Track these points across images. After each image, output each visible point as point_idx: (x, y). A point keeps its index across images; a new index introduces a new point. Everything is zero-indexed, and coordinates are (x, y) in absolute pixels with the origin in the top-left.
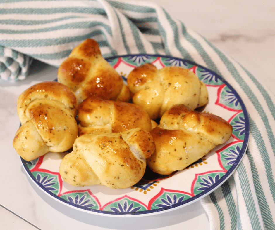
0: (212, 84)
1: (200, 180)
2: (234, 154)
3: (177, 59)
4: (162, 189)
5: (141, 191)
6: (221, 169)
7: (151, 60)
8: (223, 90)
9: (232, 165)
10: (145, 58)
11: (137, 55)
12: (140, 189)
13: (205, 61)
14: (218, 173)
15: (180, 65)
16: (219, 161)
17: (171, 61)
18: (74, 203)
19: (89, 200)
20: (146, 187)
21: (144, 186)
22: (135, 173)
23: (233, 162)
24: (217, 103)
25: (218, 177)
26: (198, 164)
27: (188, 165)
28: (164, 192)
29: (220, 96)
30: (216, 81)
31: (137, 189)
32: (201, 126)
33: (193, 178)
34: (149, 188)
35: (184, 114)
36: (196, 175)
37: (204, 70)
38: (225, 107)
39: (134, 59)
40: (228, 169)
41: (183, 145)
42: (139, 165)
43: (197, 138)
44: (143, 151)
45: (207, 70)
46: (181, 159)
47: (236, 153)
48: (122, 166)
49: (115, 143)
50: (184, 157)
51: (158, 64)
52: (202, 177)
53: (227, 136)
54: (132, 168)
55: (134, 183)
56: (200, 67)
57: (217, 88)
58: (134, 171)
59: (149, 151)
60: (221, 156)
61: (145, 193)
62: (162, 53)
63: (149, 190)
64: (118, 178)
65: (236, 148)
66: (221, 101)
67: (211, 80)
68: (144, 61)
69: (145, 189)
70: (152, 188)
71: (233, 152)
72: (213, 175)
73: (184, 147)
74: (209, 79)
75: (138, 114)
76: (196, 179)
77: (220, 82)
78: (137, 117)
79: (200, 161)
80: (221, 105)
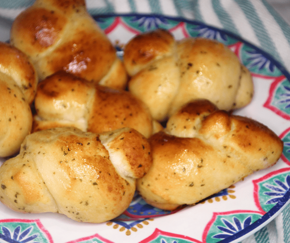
0: (263, 73)
1: (219, 223)
2: (281, 188)
3: (211, 28)
4: (157, 231)
5: (121, 230)
6: (256, 209)
7: (169, 26)
8: (280, 85)
9: (274, 204)
10: (159, 22)
11: (147, 16)
12: (120, 227)
13: (258, 36)
14: (250, 215)
15: (215, 37)
16: (256, 196)
17: (202, 31)
18: (12, 238)
19: (36, 236)
20: (132, 225)
21: (128, 223)
22: (115, 199)
23: (277, 200)
24: (267, 105)
25: (249, 220)
26: (221, 197)
27: (204, 197)
28: (159, 235)
29: (274, 94)
30: (271, 69)
31: (115, 227)
32: (230, 136)
33: (209, 218)
34: (135, 226)
35: (206, 114)
36: (215, 214)
37: (253, 50)
38: (279, 113)
39: (140, 21)
40: (267, 210)
41: (198, 162)
42: (122, 187)
43: (222, 154)
44: (132, 164)
45: (258, 50)
46: (191, 185)
47: (284, 187)
48: (95, 184)
49: (86, 147)
50: (197, 184)
51: (178, 34)
52: (223, 218)
53: (272, 157)
54: (110, 189)
55: (113, 216)
56: (248, 44)
57: (269, 82)
58: (112, 195)
59: (140, 166)
60: (259, 188)
61: (128, 234)
62: (188, 16)
63: (135, 230)
64: (87, 204)
65: (286, 178)
66: (275, 103)
67: (262, 67)
68: (157, 26)
69: (128, 227)
70: (141, 227)
71: (281, 184)
72: (242, 217)
73: (200, 167)
74: (260, 65)
75: (132, 107)
76: (213, 220)
77: (277, 72)
78: (130, 112)
79: (224, 192)
80: (272, 109)
